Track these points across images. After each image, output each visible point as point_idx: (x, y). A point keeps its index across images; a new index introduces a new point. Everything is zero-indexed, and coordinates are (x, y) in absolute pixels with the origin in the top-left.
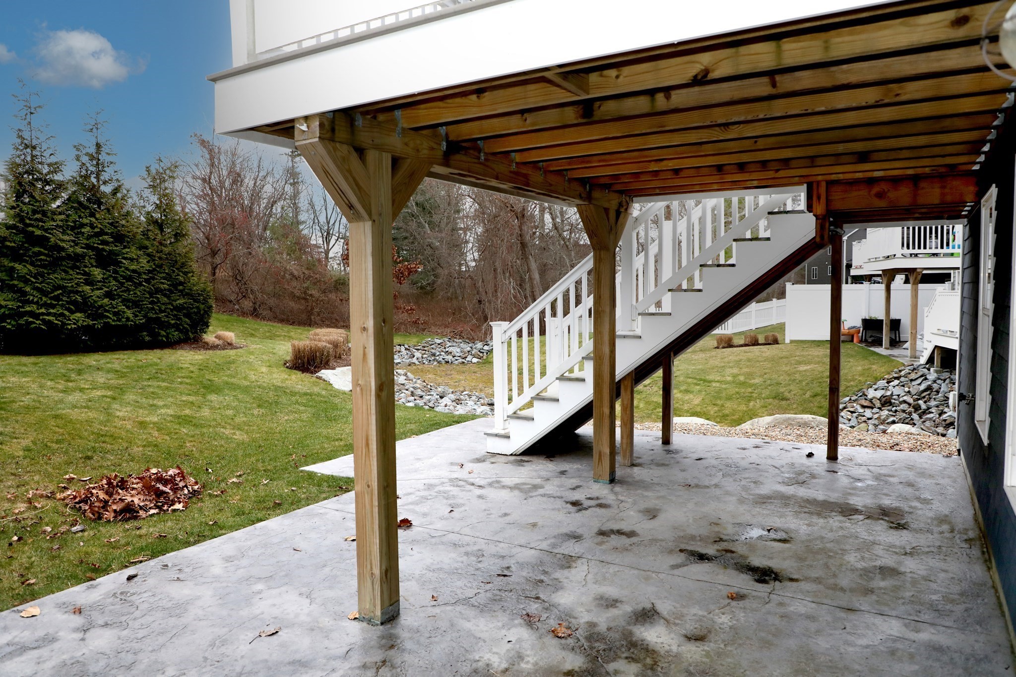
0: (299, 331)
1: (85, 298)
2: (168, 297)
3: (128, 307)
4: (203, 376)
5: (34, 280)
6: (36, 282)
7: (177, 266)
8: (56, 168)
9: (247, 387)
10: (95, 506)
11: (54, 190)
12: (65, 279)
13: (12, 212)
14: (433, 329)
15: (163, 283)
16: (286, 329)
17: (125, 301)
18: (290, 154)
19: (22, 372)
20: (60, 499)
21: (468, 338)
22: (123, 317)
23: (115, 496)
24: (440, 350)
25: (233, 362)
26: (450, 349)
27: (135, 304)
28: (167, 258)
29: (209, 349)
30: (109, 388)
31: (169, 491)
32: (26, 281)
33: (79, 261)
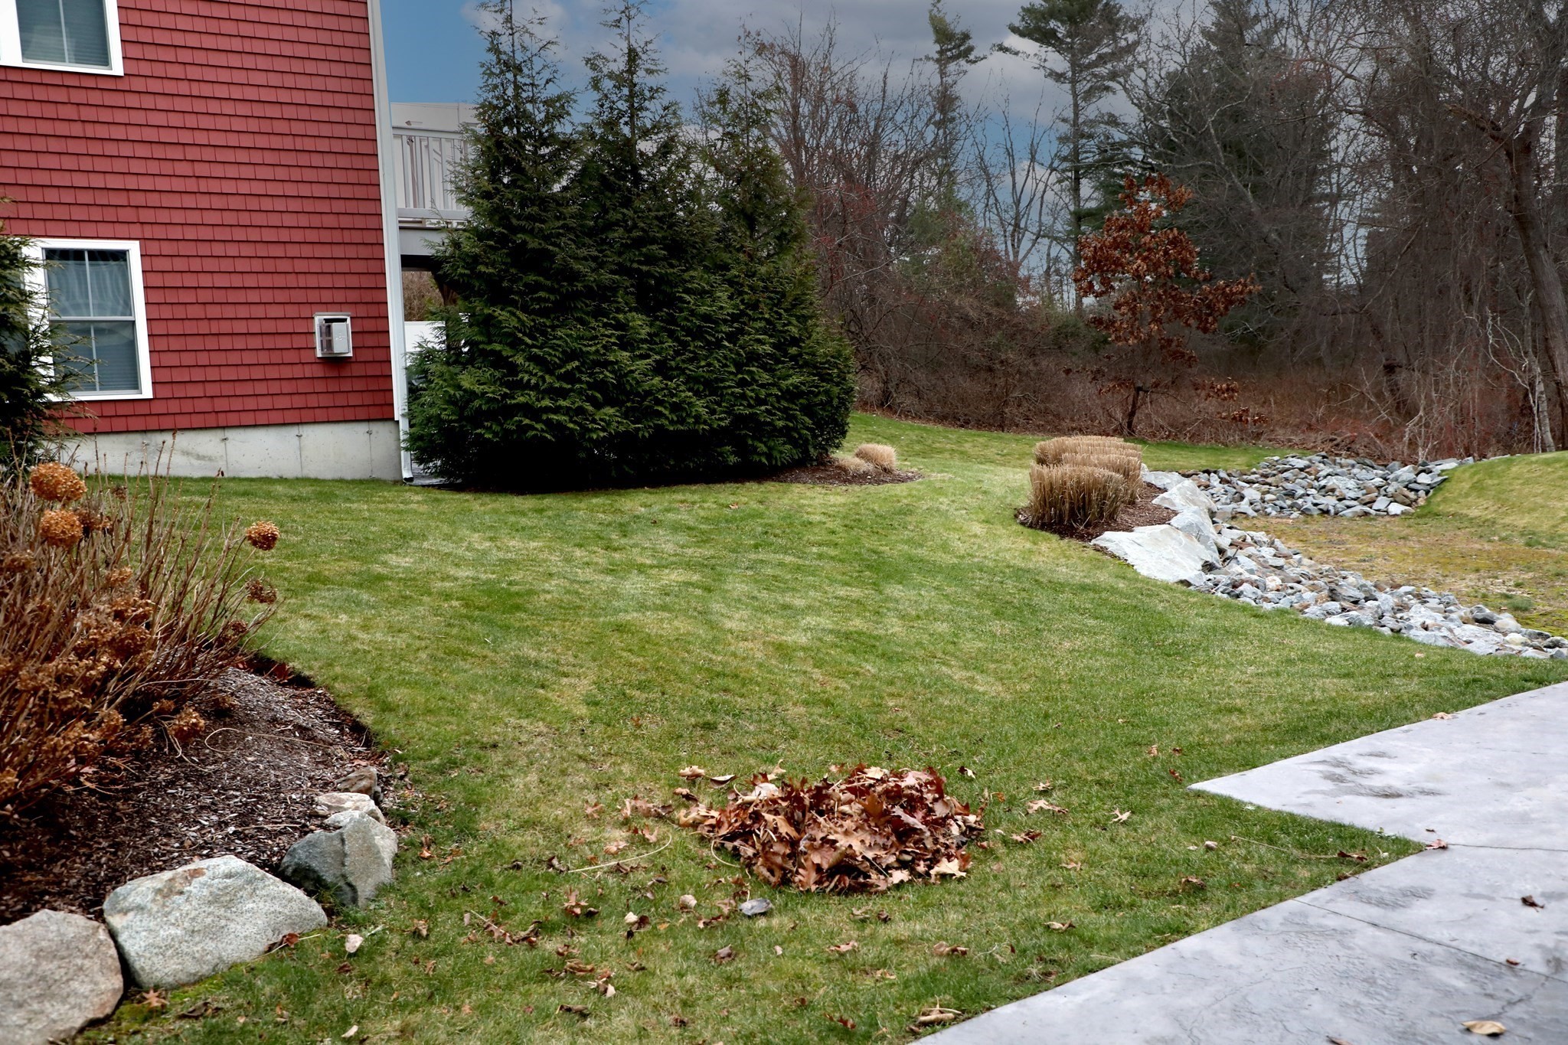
0: (981, 440)
1: (621, 375)
2: (770, 370)
3: (697, 394)
4: (857, 541)
5: (529, 342)
6: (534, 346)
7: (786, 305)
8: (558, 108)
9: (953, 567)
10: (775, 854)
11: (554, 155)
12: (582, 338)
13: (485, 203)
14: (1280, 432)
15: (759, 341)
16: (953, 437)
17: (691, 380)
18: (937, 56)
19: (523, 529)
20: (686, 826)
21: (1370, 456)
22: (688, 415)
23: (810, 832)
24: (1304, 483)
25: (908, 511)
26: (1331, 482)
27: (710, 387)
28: (766, 287)
29: (850, 482)
30: (689, 565)
31: (923, 827)
32: (515, 344)
33: (607, 300)
